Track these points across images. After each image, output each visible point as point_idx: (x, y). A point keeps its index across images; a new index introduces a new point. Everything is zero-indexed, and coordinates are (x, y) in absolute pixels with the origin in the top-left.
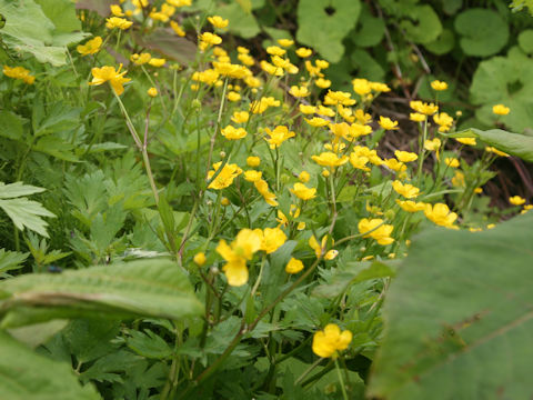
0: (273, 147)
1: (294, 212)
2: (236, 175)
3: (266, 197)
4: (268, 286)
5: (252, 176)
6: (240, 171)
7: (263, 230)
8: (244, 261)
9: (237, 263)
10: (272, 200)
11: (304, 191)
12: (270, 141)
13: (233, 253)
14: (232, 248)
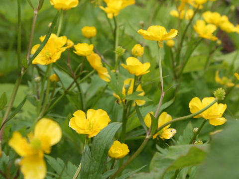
0: (110, 16)
1: (127, 89)
2: (64, 49)
3: (100, 72)
4: (88, 174)
5: (83, 49)
6: (71, 43)
7: (85, 111)
8: (41, 155)
9: (34, 157)
10: (106, 75)
11: (137, 66)
12: (106, 10)
13: (29, 146)
14: (28, 141)
